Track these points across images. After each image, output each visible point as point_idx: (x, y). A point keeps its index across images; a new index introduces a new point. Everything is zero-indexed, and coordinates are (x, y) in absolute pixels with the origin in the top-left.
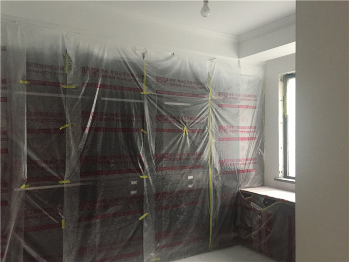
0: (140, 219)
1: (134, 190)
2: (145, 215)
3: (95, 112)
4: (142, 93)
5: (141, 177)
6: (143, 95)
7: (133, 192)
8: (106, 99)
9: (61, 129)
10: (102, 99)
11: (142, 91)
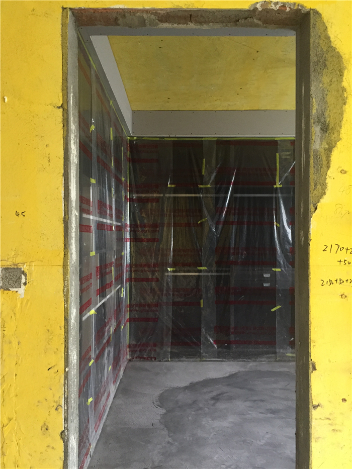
0: (273, 310)
1: (268, 282)
2: (278, 307)
3: (228, 207)
4: (275, 186)
5: (273, 269)
6: (277, 188)
7: (265, 285)
8: (239, 195)
9: (199, 223)
10: (235, 195)
11: (275, 184)
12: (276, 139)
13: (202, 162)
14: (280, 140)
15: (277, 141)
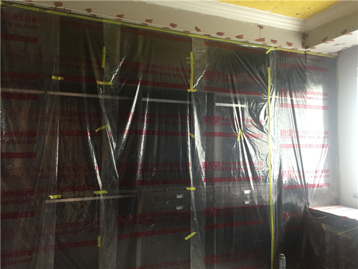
0: (187, 238)
1: (180, 205)
2: (193, 234)
3: (135, 113)
4: (189, 91)
5: (187, 188)
8: (148, 100)
9: (97, 131)
11: (189, 88)
12: (190, 35)
13: (102, 52)
14: (195, 38)
15: (191, 37)
